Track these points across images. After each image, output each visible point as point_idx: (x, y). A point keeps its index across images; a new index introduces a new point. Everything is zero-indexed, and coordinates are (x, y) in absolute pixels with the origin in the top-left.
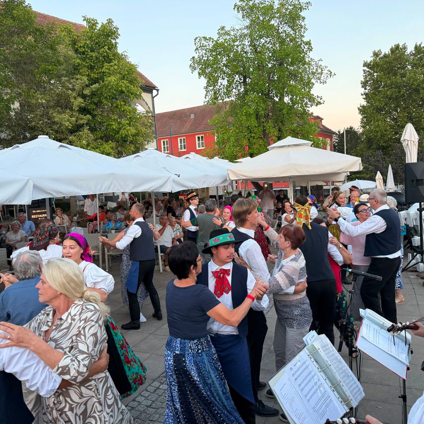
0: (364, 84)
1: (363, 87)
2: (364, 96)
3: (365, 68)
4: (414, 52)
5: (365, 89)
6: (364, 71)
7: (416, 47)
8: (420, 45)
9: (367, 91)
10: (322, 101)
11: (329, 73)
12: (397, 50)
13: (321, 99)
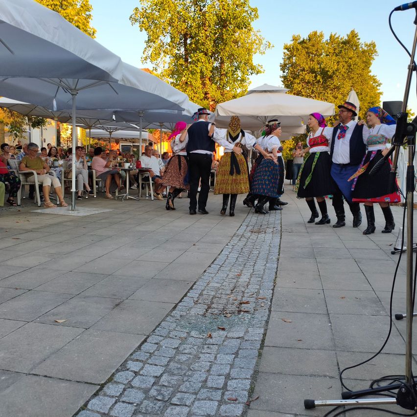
0: (283, 67)
1: (281, 69)
2: (283, 79)
3: (286, 51)
4: (329, 41)
5: (284, 72)
6: (284, 53)
7: (331, 37)
8: (335, 35)
9: (285, 74)
10: (262, 70)
11: (268, 44)
12: (314, 38)
13: (261, 68)
